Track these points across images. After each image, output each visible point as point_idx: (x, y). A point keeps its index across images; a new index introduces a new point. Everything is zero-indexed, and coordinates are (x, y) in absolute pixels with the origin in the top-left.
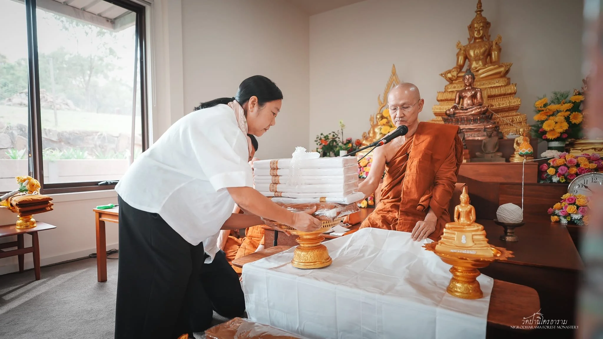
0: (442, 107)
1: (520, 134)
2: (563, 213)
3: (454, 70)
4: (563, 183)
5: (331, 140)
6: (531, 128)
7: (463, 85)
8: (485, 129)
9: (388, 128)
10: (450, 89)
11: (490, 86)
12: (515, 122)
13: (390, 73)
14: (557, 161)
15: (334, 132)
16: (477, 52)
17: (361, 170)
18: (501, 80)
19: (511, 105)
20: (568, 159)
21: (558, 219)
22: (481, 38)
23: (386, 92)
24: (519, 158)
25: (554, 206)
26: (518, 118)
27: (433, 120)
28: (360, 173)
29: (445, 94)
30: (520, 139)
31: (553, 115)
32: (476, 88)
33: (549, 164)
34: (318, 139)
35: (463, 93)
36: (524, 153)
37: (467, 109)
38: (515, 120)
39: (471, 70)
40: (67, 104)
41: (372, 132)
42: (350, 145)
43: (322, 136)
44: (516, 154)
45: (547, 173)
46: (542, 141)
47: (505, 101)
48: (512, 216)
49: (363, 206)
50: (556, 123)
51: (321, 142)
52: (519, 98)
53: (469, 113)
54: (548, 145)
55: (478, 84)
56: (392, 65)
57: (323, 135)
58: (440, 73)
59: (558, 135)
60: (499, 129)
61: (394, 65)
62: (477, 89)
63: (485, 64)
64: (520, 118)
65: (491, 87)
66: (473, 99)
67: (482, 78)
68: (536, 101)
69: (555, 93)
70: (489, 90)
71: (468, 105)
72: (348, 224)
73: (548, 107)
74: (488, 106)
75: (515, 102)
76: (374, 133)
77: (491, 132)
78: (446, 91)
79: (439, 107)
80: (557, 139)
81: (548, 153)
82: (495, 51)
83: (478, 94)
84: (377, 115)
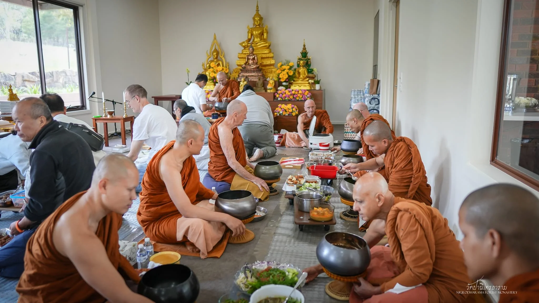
0: (241, 62)
3: (246, 42)
8: (258, 76)
9: (214, 73)
13: (213, 38)
16: (257, 33)
18: (267, 50)
19: (271, 63)
22: (259, 25)
23: (211, 49)
25: (276, 109)
27: (236, 69)
29: (241, 55)
31: (283, 71)
35: (249, 57)
36: (269, 88)
37: (251, 65)
39: (254, 42)
45: (276, 96)
47: (268, 60)
50: (284, 75)
52: (274, 60)
53: (252, 67)
56: (214, 34)
58: (239, 43)
59: (285, 80)
60: (264, 76)
62: (255, 55)
63: (261, 39)
65: (263, 53)
66: (253, 60)
67: (259, 48)
68: (278, 64)
69: (285, 61)
70: (261, 55)
71: (251, 63)
73: (282, 67)
74: (260, 64)
75: (273, 62)
78: (242, 53)
79: (239, 61)
80: (285, 82)
81: (280, 88)
82: (265, 33)
83: (256, 57)
84: (207, 65)
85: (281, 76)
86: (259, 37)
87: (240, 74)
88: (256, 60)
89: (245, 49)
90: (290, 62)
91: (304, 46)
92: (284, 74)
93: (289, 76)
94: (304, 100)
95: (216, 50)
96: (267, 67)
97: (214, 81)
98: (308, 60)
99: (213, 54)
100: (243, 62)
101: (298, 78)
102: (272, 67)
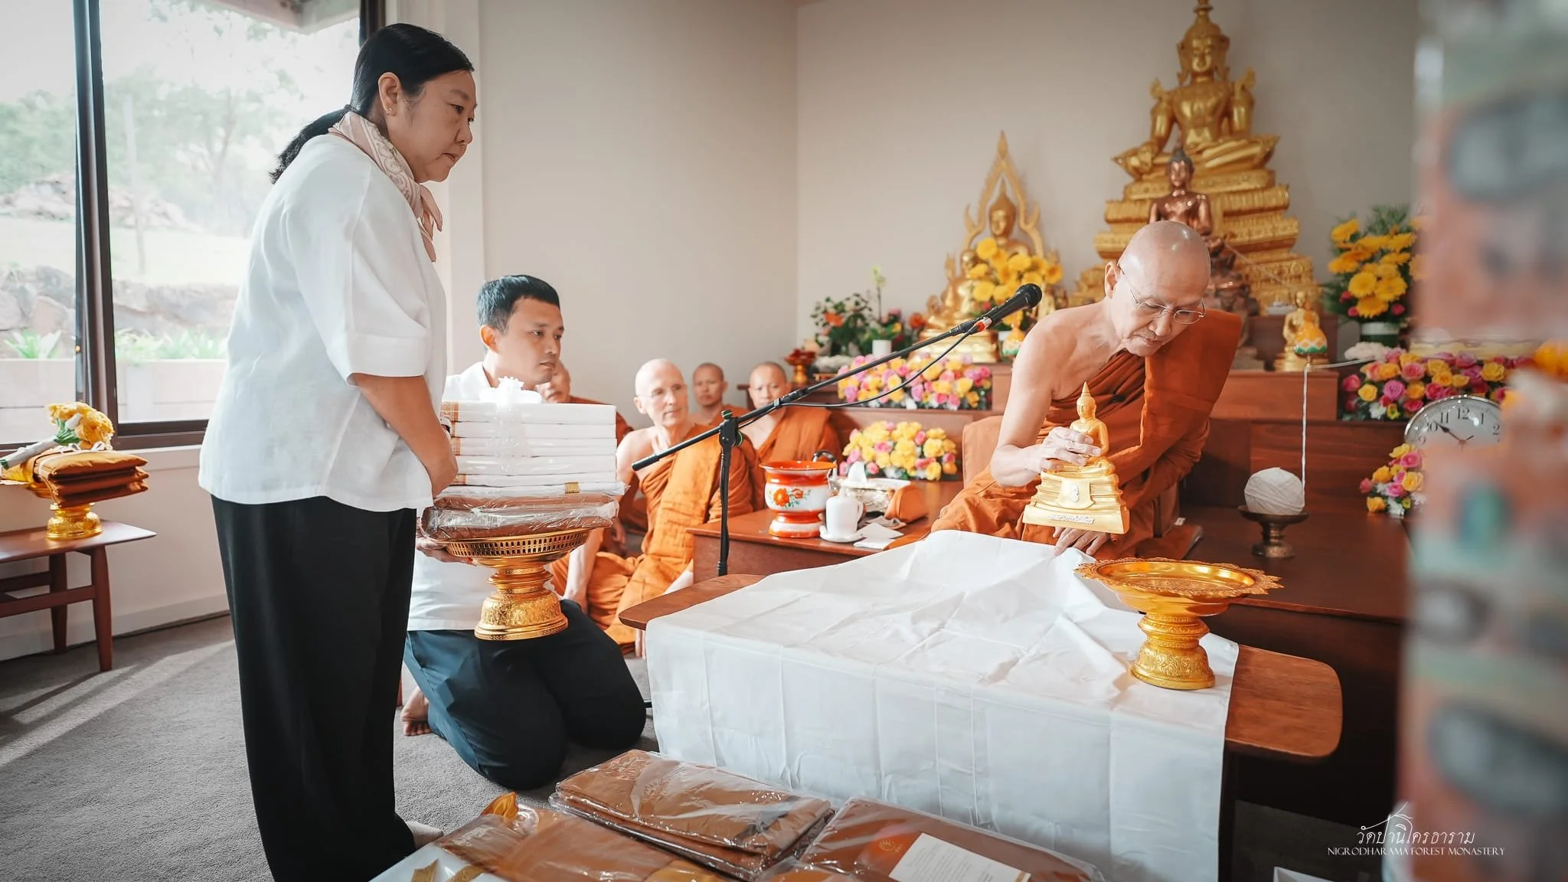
0: (1117, 238)
1: (1297, 304)
2: (1394, 489)
3: (1145, 148)
4: (1395, 420)
5: (851, 313)
6: (1323, 292)
7: (1166, 185)
8: (1218, 293)
10: (1136, 193)
11: (1229, 189)
12: (1285, 275)
13: (992, 153)
14: (1381, 368)
15: (858, 295)
16: (1199, 109)
17: (924, 390)
18: (1255, 174)
19: (1277, 234)
20: (1404, 362)
21: (1383, 506)
22: (1208, 73)
23: (983, 197)
24: (1294, 361)
25: (1375, 475)
26: (1293, 266)
28: (923, 395)
29: (1124, 205)
30: (1297, 316)
31: (1371, 260)
32: (1196, 194)
33: (1362, 376)
34: (819, 312)
35: (1167, 206)
36: (1306, 349)
38: (1287, 271)
39: (1185, 148)
40: (165, 214)
41: (950, 296)
42: (897, 328)
43: (829, 305)
44: (1289, 351)
45: (1358, 396)
46: (1347, 322)
47: (1263, 224)
48: (1280, 497)
49: (931, 477)
50: (1379, 278)
51: (827, 318)
52: (1295, 218)
54: (1361, 329)
55: (1202, 182)
56: (999, 135)
57: (832, 302)
58: (1114, 156)
59: (1383, 308)
60: (1250, 292)
61: (1003, 134)
62: (1198, 197)
63: (1217, 135)
64: (1296, 265)
65: (1232, 192)
66: (1190, 221)
67: (1212, 169)
68: (1333, 228)
69: (1377, 210)
70: (1226, 198)
72: (898, 521)
73: (1362, 242)
74: (1225, 237)
75: (1285, 229)
76: (957, 298)
77: (1231, 300)
78: (1128, 199)
79: (1109, 237)
80: (1380, 318)
81: (1362, 351)
82: (1239, 105)
83: (1202, 208)
84: (962, 255)
85: (1355, 288)
86: (1211, 125)
88: (1203, 218)
89: (1138, 181)
92: (1378, 273)
95: (1004, 202)
96: (1257, 256)
99: (991, 217)
102: (1283, 253)
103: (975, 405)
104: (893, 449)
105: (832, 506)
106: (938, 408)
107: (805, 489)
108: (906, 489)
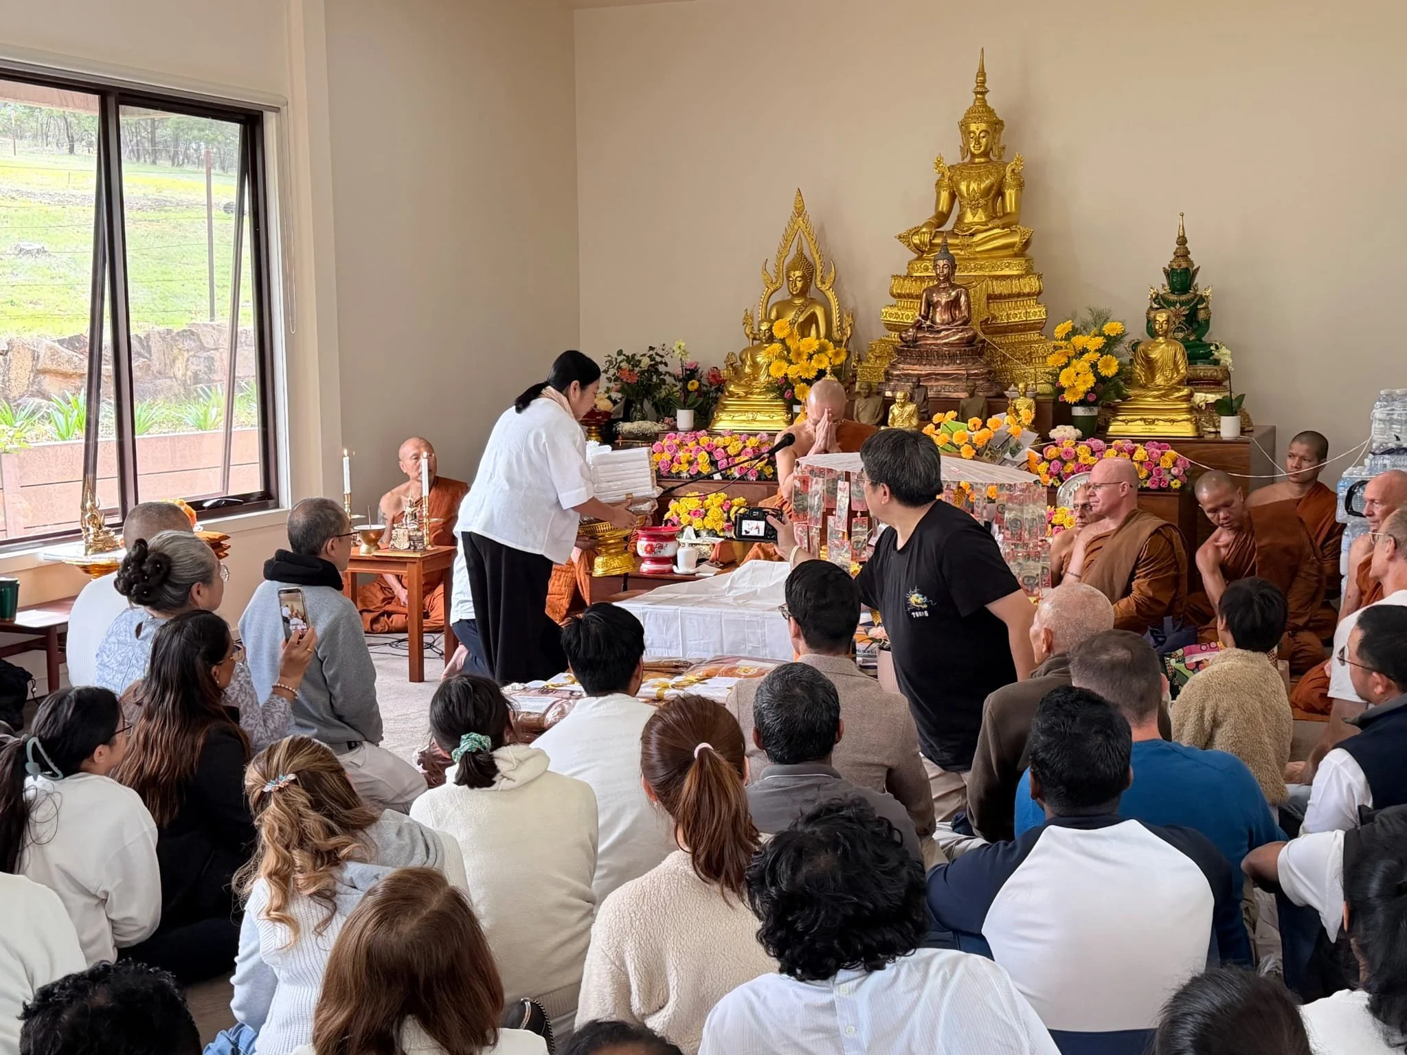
0: (899, 313)
3: (924, 229)
8: (968, 375)
10: (917, 271)
11: (993, 273)
13: (791, 210)
15: (651, 348)
16: (974, 189)
18: (1015, 261)
19: (1029, 319)
22: (985, 154)
23: (781, 254)
26: (1040, 348)
27: (881, 341)
29: (906, 282)
30: (1020, 403)
31: (1076, 357)
32: (959, 286)
35: (934, 295)
37: (939, 332)
38: (1036, 352)
42: (693, 385)
43: (620, 358)
47: (1018, 308)
50: (1078, 374)
51: (620, 373)
53: (946, 341)
54: (1071, 411)
55: (972, 265)
56: (795, 193)
58: (897, 234)
59: (1081, 396)
61: (799, 190)
62: (960, 289)
63: (992, 216)
64: (1043, 348)
65: (997, 278)
66: (953, 310)
70: (990, 282)
71: (943, 322)
75: (1035, 313)
76: (755, 365)
77: (973, 388)
78: (909, 276)
79: (895, 310)
80: (1082, 403)
81: (1059, 432)
82: (1010, 187)
83: (963, 299)
84: (759, 326)
85: (1063, 381)
86: (985, 208)
87: (893, 366)
88: (963, 308)
89: (920, 258)
90: (1106, 321)
91: (1182, 241)
92: (1079, 369)
93: (1101, 380)
94: (1154, 487)
95: (801, 261)
96: (1013, 338)
97: (787, 395)
98: (1198, 303)
100: (910, 314)
101: (1143, 387)
102: (1034, 336)
103: (770, 477)
104: (706, 515)
105: (681, 553)
106: (739, 479)
107: (664, 544)
108: (722, 543)
